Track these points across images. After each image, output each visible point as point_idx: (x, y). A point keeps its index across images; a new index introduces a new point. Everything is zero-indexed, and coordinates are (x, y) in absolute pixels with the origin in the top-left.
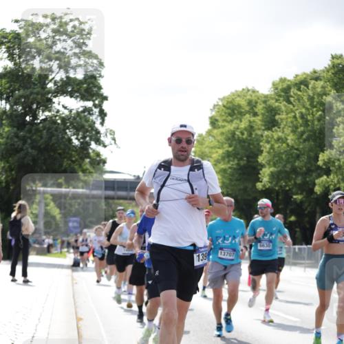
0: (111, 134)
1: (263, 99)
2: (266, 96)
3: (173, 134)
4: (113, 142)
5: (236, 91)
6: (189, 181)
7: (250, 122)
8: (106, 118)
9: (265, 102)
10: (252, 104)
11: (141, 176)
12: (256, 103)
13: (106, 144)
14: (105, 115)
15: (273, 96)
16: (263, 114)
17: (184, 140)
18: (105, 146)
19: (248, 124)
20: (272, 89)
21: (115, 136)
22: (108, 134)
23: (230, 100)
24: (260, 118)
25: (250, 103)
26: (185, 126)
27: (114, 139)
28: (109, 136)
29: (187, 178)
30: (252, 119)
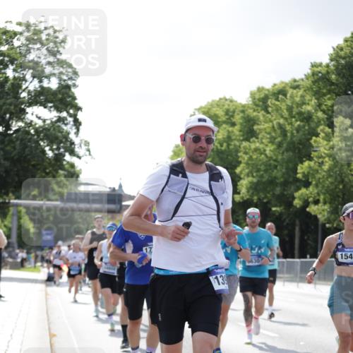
0: (85, 145)
1: (241, 109)
2: (244, 106)
3: (187, 131)
4: (88, 153)
5: (213, 101)
6: (212, 193)
7: (228, 131)
8: (81, 127)
9: (243, 112)
10: (230, 114)
11: (117, 188)
12: (234, 112)
13: (81, 155)
14: (80, 124)
15: (250, 106)
16: (241, 124)
17: (203, 138)
18: (79, 157)
19: (226, 134)
20: (250, 99)
21: (90, 147)
22: (83, 145)
23: (206, 110)
24: (237, 127)
25: (227, 112)
26: (205, 121)
27: (89, 150)
28: (84, 147)
29: (209, 190)
30: (231, 129)
